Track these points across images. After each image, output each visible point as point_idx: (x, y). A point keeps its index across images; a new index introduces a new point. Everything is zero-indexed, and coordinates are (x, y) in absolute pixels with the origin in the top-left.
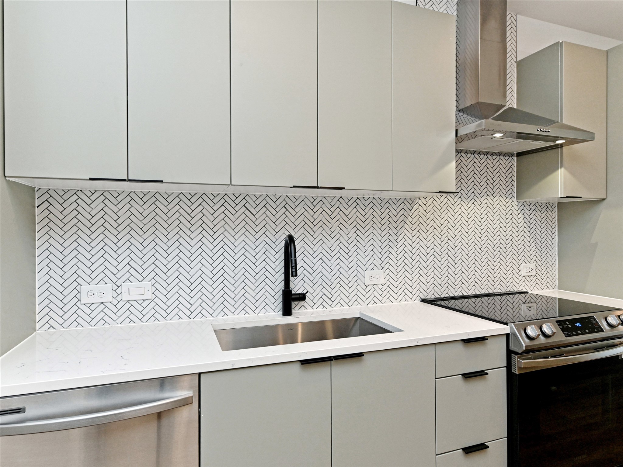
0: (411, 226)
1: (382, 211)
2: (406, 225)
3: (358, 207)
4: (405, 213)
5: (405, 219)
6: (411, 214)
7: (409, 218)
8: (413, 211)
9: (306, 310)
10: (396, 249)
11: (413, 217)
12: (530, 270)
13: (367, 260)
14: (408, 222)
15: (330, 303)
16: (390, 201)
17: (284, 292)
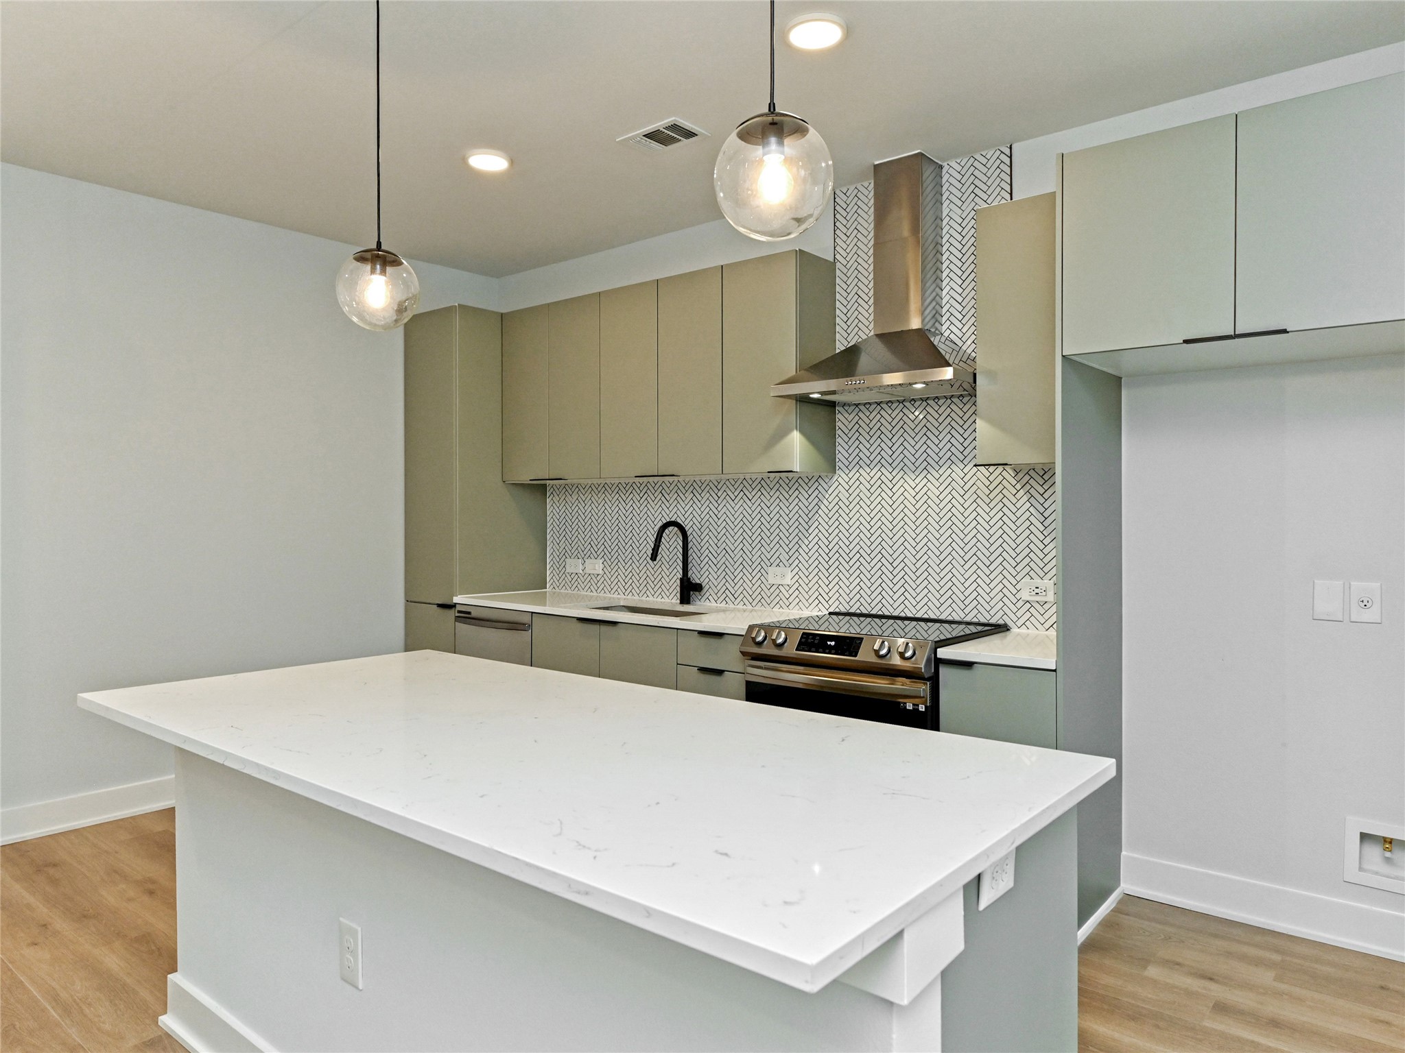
0: (827, 512)
1: (790, 493)
2: (820, 511)
3: (762, 490)
4: (820, 496)
5: (820, 503)
6: (827, 496)
7: (825, 502)
8: (830, 492)
9: (710, 604)
10: (807, 543)
11: (830, 500)
12: (1037, 591)
13: (772, 553)
14: (822, 507)
15: (733, 599)
16: (800, 480)
17: (681, 580)
